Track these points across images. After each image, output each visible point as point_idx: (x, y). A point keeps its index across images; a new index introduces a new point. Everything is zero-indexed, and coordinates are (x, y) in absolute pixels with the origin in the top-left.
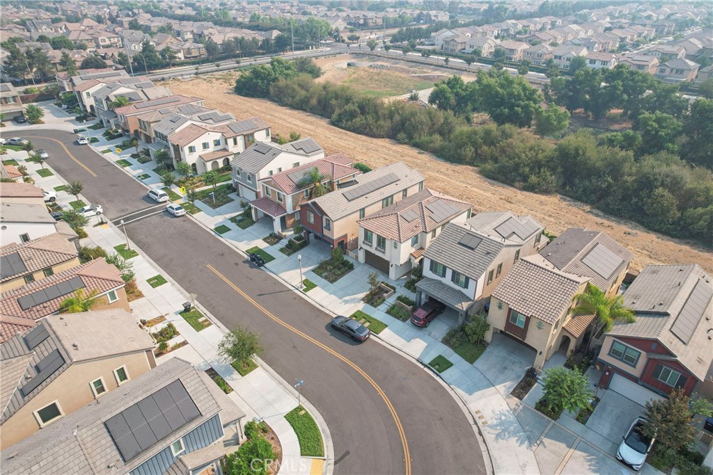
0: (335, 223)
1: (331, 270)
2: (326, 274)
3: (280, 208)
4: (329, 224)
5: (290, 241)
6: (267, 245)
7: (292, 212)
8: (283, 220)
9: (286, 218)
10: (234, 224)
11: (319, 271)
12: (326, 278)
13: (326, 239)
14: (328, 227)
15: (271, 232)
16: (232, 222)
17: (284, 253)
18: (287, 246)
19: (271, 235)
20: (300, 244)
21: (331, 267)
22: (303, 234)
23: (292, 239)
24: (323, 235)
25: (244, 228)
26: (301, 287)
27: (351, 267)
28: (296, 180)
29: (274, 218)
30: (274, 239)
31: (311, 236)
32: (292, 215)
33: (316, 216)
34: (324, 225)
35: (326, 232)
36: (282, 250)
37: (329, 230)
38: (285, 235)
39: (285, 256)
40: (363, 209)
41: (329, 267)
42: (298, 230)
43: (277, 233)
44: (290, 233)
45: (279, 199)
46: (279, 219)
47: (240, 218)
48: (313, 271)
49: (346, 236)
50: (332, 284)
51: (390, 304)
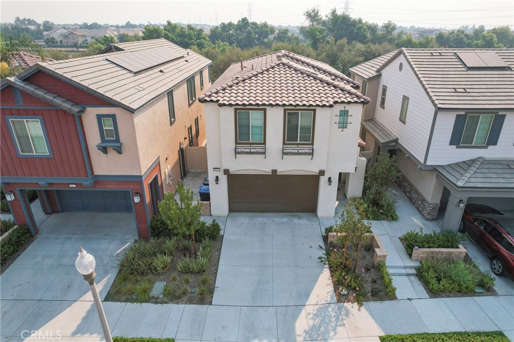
2: (159, 286)
4: (114, 132)
11: (129, 288)
14: (114, 142)
24: (96, 179)
27: (215, 234)
34: (94, 139)
35: (104, 165)
37: (120, 149)
40: (171, 93)
48: (111, 297)
49: (157, 165)
50: (210, 303)
51: (405, 267)
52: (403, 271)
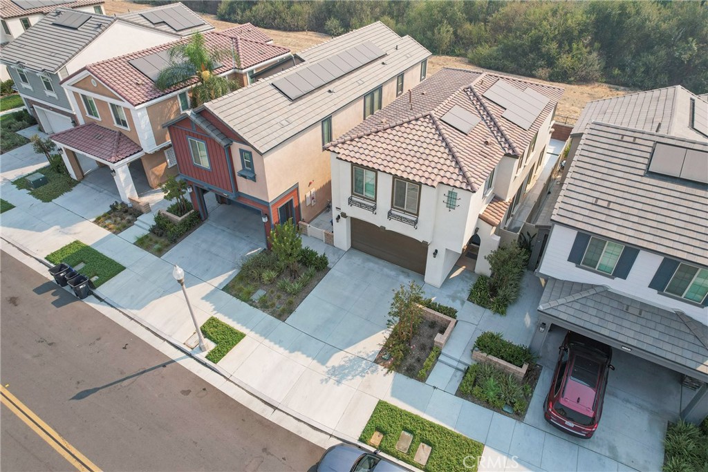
0: (267, 160)
1: (272, 282)
2: (260, 293)
3: (124, 141)
4: (251, 165)
5: (159, 218)
6: (105, 233)
7: (157, 148)
8: (137, 170)
9: (145, 164)
10: (25, 191)
11: (240, 287)
12: (264, 305)
13: (249, 204)
14: (250, 172)
15: (112, 202)
16: (20, 187)
17: (147, 248)
18: (153, 230)
19: (114, 208)
20: (184, 223)
21: (273, 274)
22: (187, 197)
23: (164, 211)
24: (239, 195)
25: (47, 198)
26: (201, 349)
27: (321, 266)
28: (154, 73)
29: (112, 166)
30: (121, 215)
31: (210, 199)
32: (158, 156)
33: (212, 147)
34: (238, 166)
35: (244, 186)
36: (141, 243)
37: (254, 179)
38: (148, 204)
39: (150, 257)
40: (328, 120)
41: (267, 275)
42: (175, 189)
43: (127, 202)
44: (157, 199)
45: (119, 121)
46: (126, 167)
47: (40, 176)
48: (227, 289)
49: (295, 190)
50: (284, 321)
51: (459, 361)
52: (455, 364)
